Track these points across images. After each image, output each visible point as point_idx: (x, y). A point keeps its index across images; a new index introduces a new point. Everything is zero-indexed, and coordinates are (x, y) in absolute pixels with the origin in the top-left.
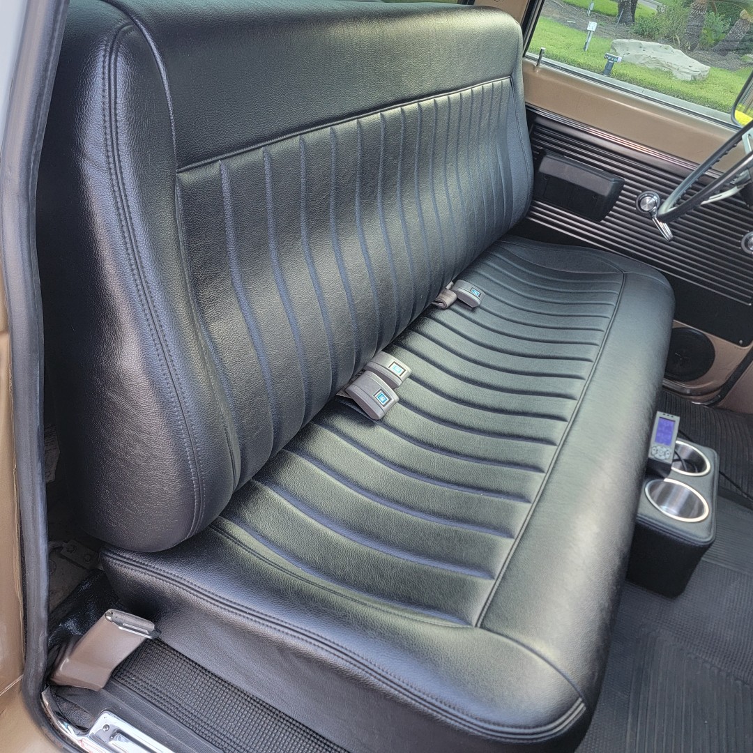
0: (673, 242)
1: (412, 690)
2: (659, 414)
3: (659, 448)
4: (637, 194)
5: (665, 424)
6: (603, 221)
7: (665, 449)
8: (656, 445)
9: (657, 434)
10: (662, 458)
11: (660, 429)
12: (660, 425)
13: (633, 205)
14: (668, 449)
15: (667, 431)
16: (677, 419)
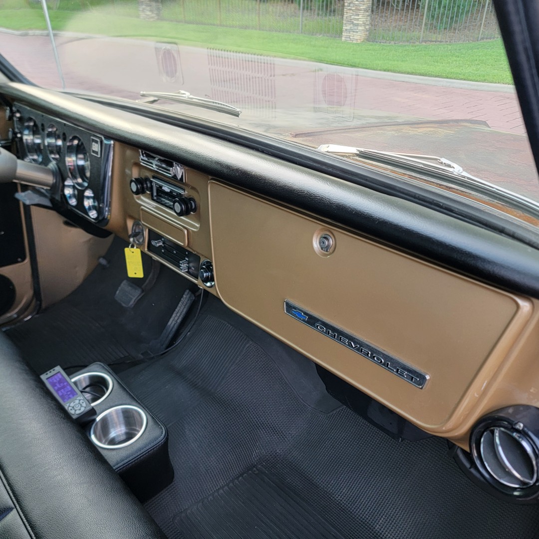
2: (44, 377)
3: (72, 404)
5: (55, 381)
7: (77, 402)
8: (68, 405)
9: (58, 394)
10: (83, 409)
11: (56, 388)
12: (54, 385)
14: (79, 398)
15: (62, 385)
16: (58, 369)
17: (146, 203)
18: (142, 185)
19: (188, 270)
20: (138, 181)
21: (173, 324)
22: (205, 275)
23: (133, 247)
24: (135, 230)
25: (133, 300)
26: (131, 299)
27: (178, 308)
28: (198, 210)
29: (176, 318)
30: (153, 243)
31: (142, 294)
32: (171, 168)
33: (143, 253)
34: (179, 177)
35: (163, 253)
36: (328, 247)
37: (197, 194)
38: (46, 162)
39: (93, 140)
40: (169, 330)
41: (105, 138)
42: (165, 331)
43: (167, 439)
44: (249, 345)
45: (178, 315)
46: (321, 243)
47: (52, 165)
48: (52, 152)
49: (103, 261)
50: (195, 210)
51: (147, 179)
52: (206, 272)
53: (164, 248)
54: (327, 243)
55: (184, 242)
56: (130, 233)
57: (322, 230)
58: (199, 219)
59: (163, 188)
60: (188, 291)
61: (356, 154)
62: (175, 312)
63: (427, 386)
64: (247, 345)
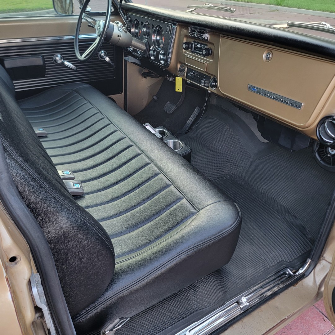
0: (78, 70)
1: (211, 238)
4: (52, 58)
6: (46, 76)
13: (53, 63)
16: (148, 124)
17: (189, 54)
18: (188, 45)
19: (204, 84)
20: (186, 43)
21: (189, 122)
22: (213, 84)
23: (179, 77)
24: (181, 68)
25: (172, 110)
26: (171, 109)
27: (192, 115)
28: (212, 54)
29: (191, 120)
30: (189, 74)
31: (177, 107)
32: (203, 35)
33: (183, 79)
34: (206, 38)
35: (193, 78)
36: (269, 58)
37: (213, 46)
38: (142, 39)
39: (167, 26)
40: (187, 126)
41: (173, 24)
42: (185, 126)
43: (191, 151)
44: (226, 127)
45: (192, 118)
46: (267, 56)
47: (145, 41)
48: (145, 35)
49: (155, 98)
50: (211, 54)
51: (190, 43)
52: (213, 82)
53: (194, 76)
54: (269, 56)
55: (205, 69)
56: (178, 70)
57: (268, 51)
58: (213, 58)
59: (198, 46)
60: (197, 107)
61: (287, 27)
62: (191, 117)
63: (302, 108)
64: (225, 127)
